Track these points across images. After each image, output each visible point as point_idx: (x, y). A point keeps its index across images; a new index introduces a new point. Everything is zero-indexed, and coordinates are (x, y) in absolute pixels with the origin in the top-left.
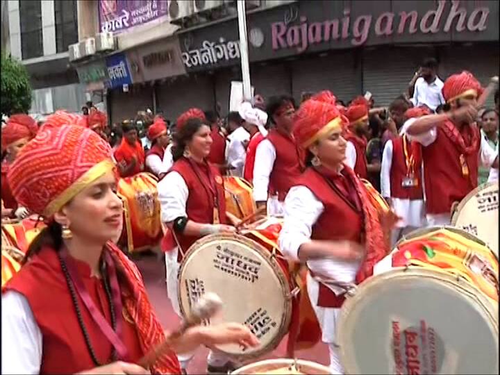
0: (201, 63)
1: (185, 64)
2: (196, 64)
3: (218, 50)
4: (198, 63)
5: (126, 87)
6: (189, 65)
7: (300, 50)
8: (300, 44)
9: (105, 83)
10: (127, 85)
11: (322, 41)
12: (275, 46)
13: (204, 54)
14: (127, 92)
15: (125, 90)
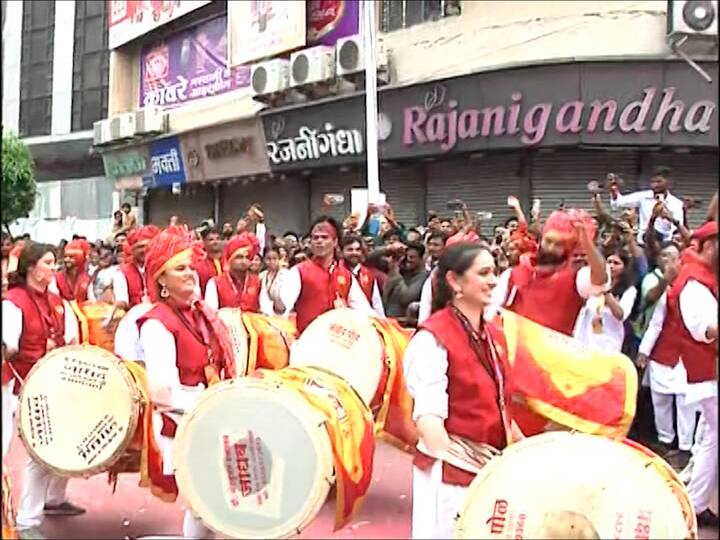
0: (294, 158)
1: (271, 159)
2: (287, 159)
3: (322, 141)
4: (291, 159)
5: (177, 187)
6: (276, 160)
7: (445, 147)
8: (446, 140)
9: (144, 180)
10: (178, 184)
11: (479, 136)
12: (408, 139)
13: (301, 146)
14: (177, 195)
15: (175, 190)
